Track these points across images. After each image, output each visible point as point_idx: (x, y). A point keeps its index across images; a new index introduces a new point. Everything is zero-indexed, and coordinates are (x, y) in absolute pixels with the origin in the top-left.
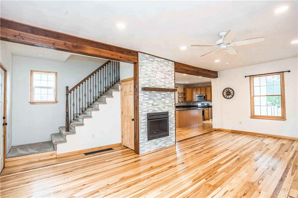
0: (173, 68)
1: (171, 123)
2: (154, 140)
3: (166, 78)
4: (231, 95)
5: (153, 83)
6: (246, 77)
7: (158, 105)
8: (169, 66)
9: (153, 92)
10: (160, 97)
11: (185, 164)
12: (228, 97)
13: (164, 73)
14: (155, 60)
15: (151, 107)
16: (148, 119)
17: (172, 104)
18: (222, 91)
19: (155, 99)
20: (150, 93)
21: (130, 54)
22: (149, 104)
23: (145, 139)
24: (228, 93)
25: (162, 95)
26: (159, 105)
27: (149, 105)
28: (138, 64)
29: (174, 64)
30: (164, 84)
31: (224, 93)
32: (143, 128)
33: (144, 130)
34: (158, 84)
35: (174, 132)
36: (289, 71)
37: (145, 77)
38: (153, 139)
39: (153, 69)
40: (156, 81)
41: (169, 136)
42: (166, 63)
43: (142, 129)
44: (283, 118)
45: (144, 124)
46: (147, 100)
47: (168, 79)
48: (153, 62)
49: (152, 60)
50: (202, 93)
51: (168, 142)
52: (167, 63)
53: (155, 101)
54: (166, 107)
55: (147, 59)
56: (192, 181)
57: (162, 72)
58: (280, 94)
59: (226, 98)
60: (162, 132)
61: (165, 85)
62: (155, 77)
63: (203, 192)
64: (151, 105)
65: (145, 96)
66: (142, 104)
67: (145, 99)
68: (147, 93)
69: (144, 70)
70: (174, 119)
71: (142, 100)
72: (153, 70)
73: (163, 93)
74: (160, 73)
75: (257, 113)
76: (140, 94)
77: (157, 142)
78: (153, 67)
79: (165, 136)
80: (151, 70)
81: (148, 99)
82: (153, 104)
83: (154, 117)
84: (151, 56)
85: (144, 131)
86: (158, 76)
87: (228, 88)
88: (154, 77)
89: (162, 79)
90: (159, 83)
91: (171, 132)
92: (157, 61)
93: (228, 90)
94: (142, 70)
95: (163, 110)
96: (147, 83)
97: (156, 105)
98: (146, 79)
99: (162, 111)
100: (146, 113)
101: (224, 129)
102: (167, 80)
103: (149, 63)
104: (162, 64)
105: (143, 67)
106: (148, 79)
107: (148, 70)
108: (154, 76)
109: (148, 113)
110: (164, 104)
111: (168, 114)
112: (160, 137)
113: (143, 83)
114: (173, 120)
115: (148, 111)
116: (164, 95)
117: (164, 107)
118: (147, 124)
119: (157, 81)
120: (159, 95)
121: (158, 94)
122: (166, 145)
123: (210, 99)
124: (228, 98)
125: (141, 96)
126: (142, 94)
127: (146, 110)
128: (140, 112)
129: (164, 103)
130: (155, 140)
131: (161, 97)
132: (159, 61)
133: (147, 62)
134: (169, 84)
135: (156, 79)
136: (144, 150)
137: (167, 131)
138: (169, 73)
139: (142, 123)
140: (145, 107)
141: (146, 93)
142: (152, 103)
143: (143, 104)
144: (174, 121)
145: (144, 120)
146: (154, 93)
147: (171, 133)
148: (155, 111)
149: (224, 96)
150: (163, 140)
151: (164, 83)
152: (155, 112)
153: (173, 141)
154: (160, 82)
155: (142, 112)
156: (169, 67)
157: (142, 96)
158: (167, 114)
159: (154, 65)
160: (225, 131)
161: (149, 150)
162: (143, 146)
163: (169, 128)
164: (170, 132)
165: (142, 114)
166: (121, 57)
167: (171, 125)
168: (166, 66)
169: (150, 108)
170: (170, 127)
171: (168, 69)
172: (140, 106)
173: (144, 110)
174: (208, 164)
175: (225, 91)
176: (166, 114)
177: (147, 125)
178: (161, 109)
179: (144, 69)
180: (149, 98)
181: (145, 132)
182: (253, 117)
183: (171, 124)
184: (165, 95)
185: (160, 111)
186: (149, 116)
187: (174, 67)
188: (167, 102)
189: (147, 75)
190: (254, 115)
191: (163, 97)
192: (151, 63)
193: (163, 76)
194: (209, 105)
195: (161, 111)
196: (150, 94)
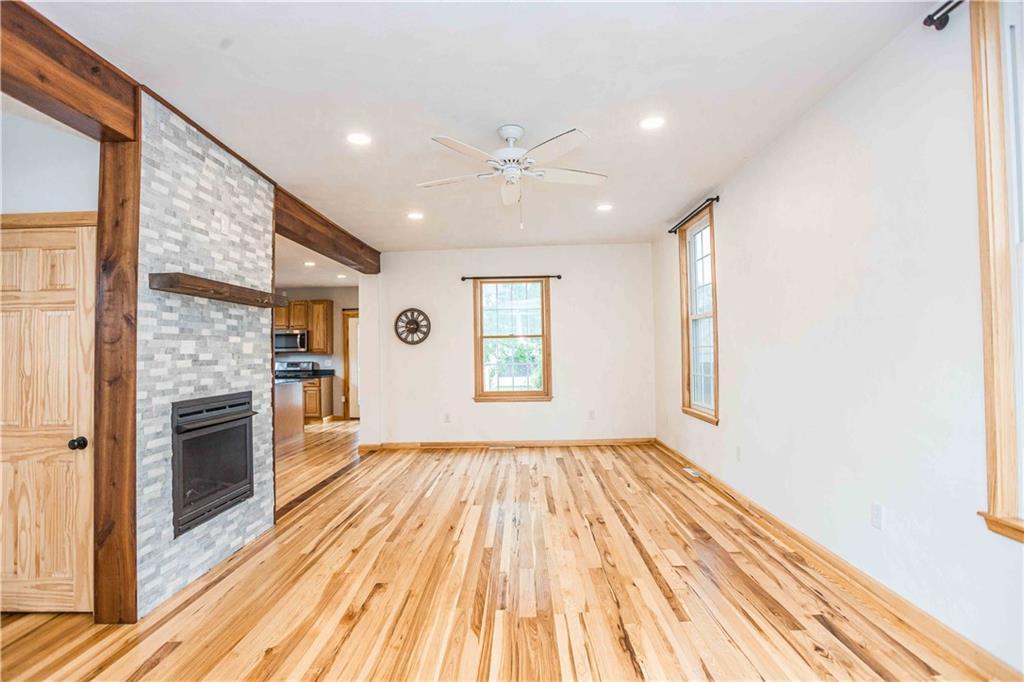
0: (269, 207)
1: (259, 439)
2: (199, 531)
3: (244, 245)
4: (421, 332)
5: (197, 261)
6: (463, 279)
7: (216, 363)
8: (259, 197)
9: (196, 298)
10: (223, 327)
11: (390, 588)
12: (413, 338)
13: (240, 224)
14: (208, 156)
15: (188, 370)
16: (178, 430)
17: (265, 361)
18: (394, 319)
19: (205, 332)
20: (186, 304)
21: (95, 79)
22: (182, 357)
23: (164, 532)
24: (414, 326)
25: (230, 317)
26: (220, 361)
27: (181, 364)
28: (137, 150)
29: (273, 196)
30: (240, 269)
31: (400, 324)
32: (155, 480)
33: (158, 486)
34: (218, 267)
35: (270, 474)
36: (559, 277)
37: (166, 225)
38: (197, 524)
39: (202, 195)
40: (209, 252)
41: (255, 498)
42: (247, 179)
43: (147, 485)
44: (546, 394)
45: (159, 456)
46: (172, 337)
47: (253, 251)
48: (203, 159)
49: (199, 150)
50: (292, 324)
51: (252, 522)
52: (252, 183)
53: (206, 345)
54: (245, 372)
55: (178, 138)
56: (471, 633)
57: (232, 216)
58: (540, 333)
59: (405, 341)
60: (226, 487)
61: (241, 273)
62: (207, 234)
63: (535, 649)
64: (188, 363)
65: (166, 316)
66: (152, 358)
67: (165, 330)
68: (174, 301)
69: (165, 190)
70: (270, 420)
71: (149, 337)
72: (198, 201)
73: (236, 310)
74: (225, 220)
75: (489, 386)
76: (141, 306)
77: (214, 532)
78: (203, 183)
79: (240, 501)
80: (190, 197)
81: (175, 330)
82: (195, 360)
83: (199, 421)
84: (195, 130)
85: (159, 494)
86: (216, 232)
87: (412, 310)
88: (201, 231)
89: (231, 248)
90: (220, 263)
91: (260, 477)
92: (216, 161)
93: (412, 315)
94: (154, 185)
95: (233, 385)
96: (173, 257)
97: (209, 363)
98: (171, 233)
99: (231, 389)
100: (167, 401)
101: (398, 444)
102: (248, 254)
103: (186, 161)
104: (234, 183)
105: (159, 173)
106: (179, 237)
107: (180, 191)
108: (202, 226)
109: (177, 399)
110: (236, 356)
111: (249, 403)
112: (223, 507)
113: (157, 250)
114: (266, 427)
115: (176, 391)
116: (238, 318)
117: (237, 373)
118: (170, 453)
119: (213, 254)
120: (220, 315)
121: (214, 312)
122: (244, 538)
123: (322, 347)
124: (413, 343)
125: (147, 314)
126: (152, 307)
127: (170, 386)
128: (141, 395)
129: (238, 353)
130: (204, 526)
131: (228, 327)
132: (222, 165)
133: (176, 154)
134: (256, 275)
135: (212, 242)
136: (158, 592)
137: (246, 477)
138: (256, 226)
139: (151, 452)
140: (163, 372)
141: (168, 303)
142: (193, 352)
143: (156, 356)
144: (269, 430)
145: (158, 435)
146: (202, 306)
147: (259, 484)
148: (204, 388)
149: (399, 335)
150: (232, 522)
151: (239, 264)
152: (203, 396)
153: (267, 514)
154: (226, 258)
155: (149, 399)
156: (256, 200)
157: (153, 315)
158: (243, 400)
159: (206, 178)
160: (404, 449)
161: (180, 582)
162: (152, 570)
163: (255, 463)
164: (256, 477)
165: (148, 406)
166: (42, 78)
167: (258, 449)
168: (246, 195)
169: (185, 377)
170: (256, 455)
171: (255, 210)
172: (140, 365)
173: (160, 386)
174: (461, 561)
175: (403, 318)
176: (244, 404)
177: (170, 462)
178: (228, 380)
179: (162, 182)
180: (182, 330)
181: (163, 497)
182: (481, 396)
183: (259, 443)
184: (241, 318)
185: (222, 388)
186: (181, 416)
187: (272, 205)
188: (248, 348)
189: (175, 215)
190: (482, 390)
191: (234, 328)
192: (195, 166)
193: (237, 234)
194: (316, 368)
195: (225, 392)
196: (184, 311)
